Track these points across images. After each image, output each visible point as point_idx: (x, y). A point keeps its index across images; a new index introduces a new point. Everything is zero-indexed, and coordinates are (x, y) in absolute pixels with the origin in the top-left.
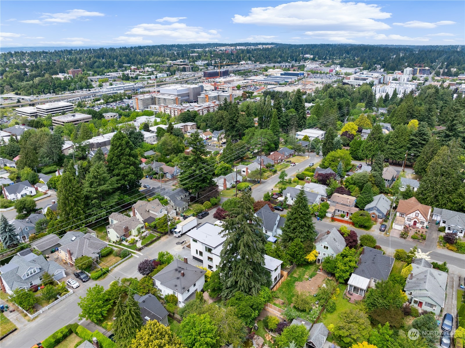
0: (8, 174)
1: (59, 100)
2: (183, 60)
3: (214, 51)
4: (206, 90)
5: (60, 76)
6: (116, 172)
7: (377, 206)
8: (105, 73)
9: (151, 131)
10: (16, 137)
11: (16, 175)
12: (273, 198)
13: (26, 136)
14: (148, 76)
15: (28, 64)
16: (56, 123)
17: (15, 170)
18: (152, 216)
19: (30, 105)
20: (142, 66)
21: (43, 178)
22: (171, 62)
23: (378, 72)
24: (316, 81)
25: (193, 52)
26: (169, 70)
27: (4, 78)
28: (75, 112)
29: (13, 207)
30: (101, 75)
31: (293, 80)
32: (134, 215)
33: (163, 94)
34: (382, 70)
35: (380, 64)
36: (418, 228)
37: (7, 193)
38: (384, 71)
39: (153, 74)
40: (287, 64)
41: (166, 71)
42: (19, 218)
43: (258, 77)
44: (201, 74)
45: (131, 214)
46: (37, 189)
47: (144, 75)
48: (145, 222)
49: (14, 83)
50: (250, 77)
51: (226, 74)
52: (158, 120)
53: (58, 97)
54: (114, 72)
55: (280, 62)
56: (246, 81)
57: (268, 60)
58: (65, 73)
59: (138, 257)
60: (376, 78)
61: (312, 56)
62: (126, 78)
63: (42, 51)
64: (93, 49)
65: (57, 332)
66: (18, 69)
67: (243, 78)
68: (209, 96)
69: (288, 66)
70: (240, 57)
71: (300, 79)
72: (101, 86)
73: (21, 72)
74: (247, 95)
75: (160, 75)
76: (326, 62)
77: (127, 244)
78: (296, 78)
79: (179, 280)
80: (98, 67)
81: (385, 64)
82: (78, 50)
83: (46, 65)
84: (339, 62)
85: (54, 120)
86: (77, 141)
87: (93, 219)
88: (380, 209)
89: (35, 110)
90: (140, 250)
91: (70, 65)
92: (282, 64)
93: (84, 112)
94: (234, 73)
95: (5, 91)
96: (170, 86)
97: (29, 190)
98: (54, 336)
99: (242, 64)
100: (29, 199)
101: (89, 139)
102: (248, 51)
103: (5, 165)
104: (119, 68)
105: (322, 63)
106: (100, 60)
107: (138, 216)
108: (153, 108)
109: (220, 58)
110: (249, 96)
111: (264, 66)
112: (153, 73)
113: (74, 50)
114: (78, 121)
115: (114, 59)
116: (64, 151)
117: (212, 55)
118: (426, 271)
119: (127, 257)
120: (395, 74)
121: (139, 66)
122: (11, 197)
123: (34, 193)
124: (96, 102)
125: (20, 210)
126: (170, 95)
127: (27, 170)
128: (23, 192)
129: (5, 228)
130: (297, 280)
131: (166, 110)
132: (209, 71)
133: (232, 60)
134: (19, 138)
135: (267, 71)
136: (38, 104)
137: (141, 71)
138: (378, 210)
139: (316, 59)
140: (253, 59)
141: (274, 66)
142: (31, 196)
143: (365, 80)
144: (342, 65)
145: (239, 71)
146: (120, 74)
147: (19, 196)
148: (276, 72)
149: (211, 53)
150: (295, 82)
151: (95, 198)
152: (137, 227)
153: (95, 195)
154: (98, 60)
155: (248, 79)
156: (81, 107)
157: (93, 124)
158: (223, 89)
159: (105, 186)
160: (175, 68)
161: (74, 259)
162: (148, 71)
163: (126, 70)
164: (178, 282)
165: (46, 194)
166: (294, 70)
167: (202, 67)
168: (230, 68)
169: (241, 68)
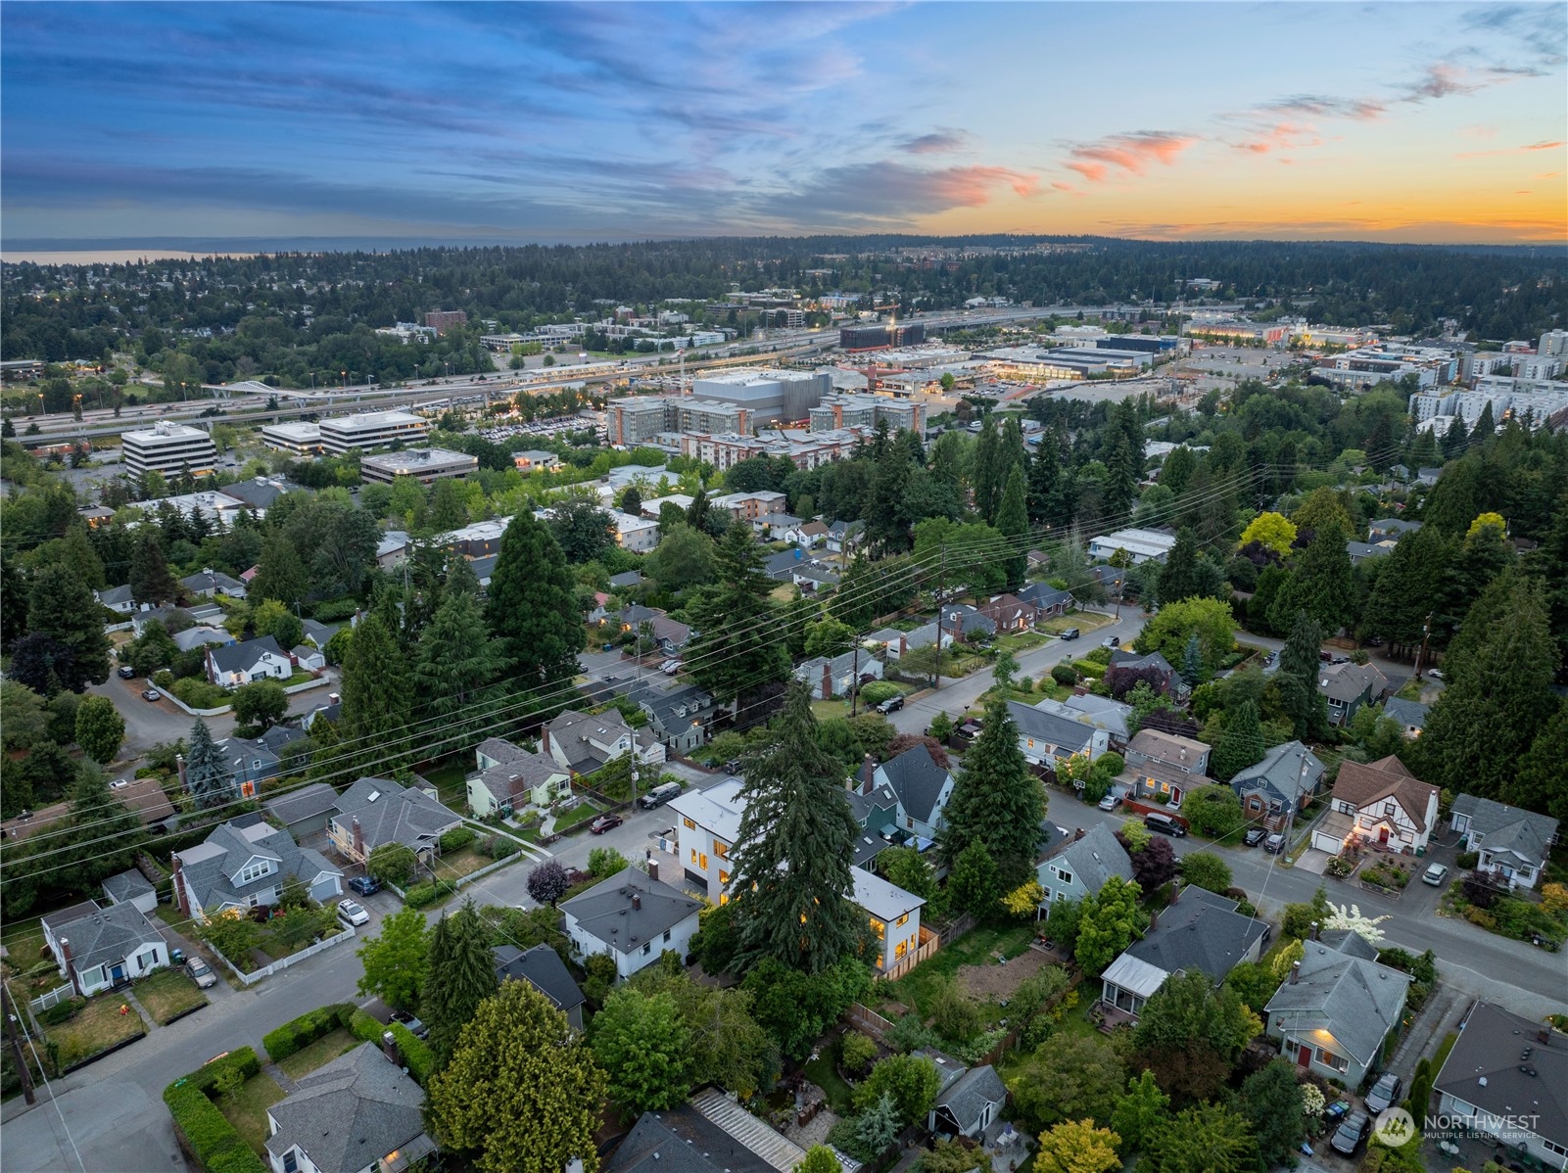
0: (224, 617)
1: (388, 407)
2: (779, 291)
3: (888, 261)
4: (840, 390)
5: (401, 330)
6: (510, 623)
7: (1267, 776)
8: (535, 324)
9: (645, 511)
10: (254, 512)
11: (244, 621)
12: (964, 732)
13: (282, 511)
14: (665, 337)
15: (310, 292)
16: (373, 477)
17: (244, 606)
18: (594, 755)
19: (304, 418)
20: (652, 307)
21: (314, 633)
22: (743, 294)
23: (1442, 344)
24: (1216, 370)
25: (818, 264)
26: (732, 319)
27: (240, 334)
28: (428, 446)
29: (227, 708)
30: (520, 332)
31: (1138, 363)
32: (547, 748)
33: (701, 399)
34: (1462, 336)
35: (1455, 316)
36: (1391, 851)
37: (216, 669)
38: (1468, 339)
39: (681, 332)
40: (1125, 309)
41: (723, 325)
42: (240, 734)
43: (1019, 350)
44: (833, 336)
45: (540, 745)
46: (295, 665)
47: (652, 336)
48: (573, 768)
49: (263, 349)
50: (992, 349)
51: (913, 337)
52: (673, 479)
53: (386, 396)
54: (561, 322)
55: (1101, 303)
56: (976, 363)
57: (1062, 293)
58: (414, 321)
59: (538, 860)
60: (1429, 364)
61: (1215, 285)
62: (596, 344)
63: (353, 250)
64: (507, 250)
65: (302, 1019)
66: (281, 308)
67: (970, 354)
68: (844, 409)
69: (1128, 317)
70: (969, 282)
71: (1162, 363)
72: (517, 365)
73: (287, 316)
74: (974, 408)
75: (703, 334)
76: (1261, 305)
77: (515, 825)
78: (1148, 357)
79: (624, 918)
80: (517, 306)
81: (1473, 317)
82: (461, 249)
83: (361, 296)
84: (1310, 307)
85: (368, 467)
86: (421, 532)
87: (432, 751)
88: (1278, 786)
89: (316, 435)
90: (546, 843)
91: (434, 299)
92: (1108, 309)
93: (454, 446)
94: (940, 335)
95: (238, 374)
96: (727, 374)
97: (273, 664)
98: (293, 1025)
99: (972, 307)
100: (272, 685)
101: (457, 528)
102: (1000, 264)
103: (219, 591)
104: (578, 311)
105: (1249, 306)
106: (524, 284)
107: (557, 750)
108: (669, 442)
109: (903, 285)
110: (979, 412)
111: (1044, 313)
112: (681, 329)
113: (449, 251)
114: (435, 472)
115: (566, 282)
116: (384, 559)
117: (879, 276)
118: (1344, 964)
119: (509, 859)
120: (1507, 351)
121: (642, 307)
122: (227, 678)
123: (287, 671)
124: (497, 416)
125: (244, 715)
126: (722, 401)
127: (274, 607)
128: (257, 668)
129: (203, 754)
130: (967, 961)
131: (703, 450)
132: (858, 329)
133: (941, 293)
134: (261, 513)
135: (1053, 330)
136: (328, 415)
137: (645, 320)
138: (1271, 788)
139: (1231, 292)
140: (1013, 289)
141: (1080, 316)
142: (277, 680)
143: (1388, 368)
144: (1314, 318)
145: (958, 328)
146: (579, 327)
147: (246, 677)
148: (1085, 337)
149: (875, 270)
150: (1144, 371)
151: (445, 694)
152: (549, 782)
153: (444, 685)
154: (515, 283)
155: (985, 358)
156: (452, 429)
157: (478, 484)
158: (899, 387)
159: (473, 660)
160: (753, 316)
161: (367, 849)
162: (667, 323)
163: (600, 318)
164: (621, 923)
165: (317, 676)
166: (1146, 332)
167: (842, 315)
168: (930, 320)
169: (968, 318)
